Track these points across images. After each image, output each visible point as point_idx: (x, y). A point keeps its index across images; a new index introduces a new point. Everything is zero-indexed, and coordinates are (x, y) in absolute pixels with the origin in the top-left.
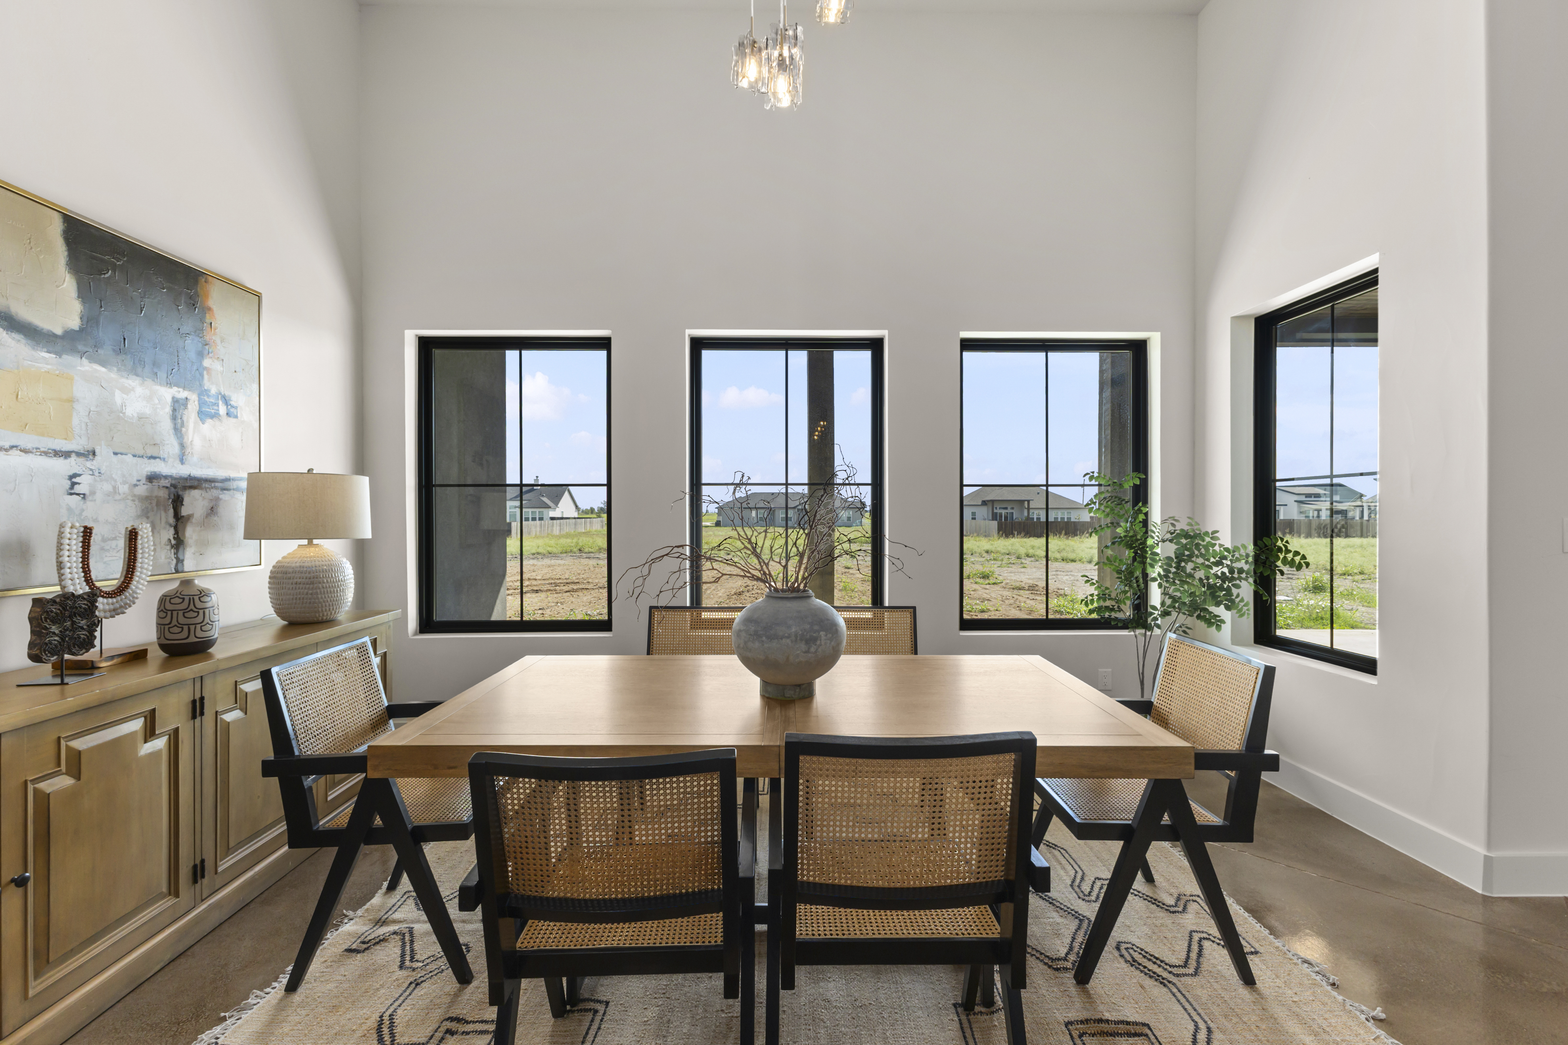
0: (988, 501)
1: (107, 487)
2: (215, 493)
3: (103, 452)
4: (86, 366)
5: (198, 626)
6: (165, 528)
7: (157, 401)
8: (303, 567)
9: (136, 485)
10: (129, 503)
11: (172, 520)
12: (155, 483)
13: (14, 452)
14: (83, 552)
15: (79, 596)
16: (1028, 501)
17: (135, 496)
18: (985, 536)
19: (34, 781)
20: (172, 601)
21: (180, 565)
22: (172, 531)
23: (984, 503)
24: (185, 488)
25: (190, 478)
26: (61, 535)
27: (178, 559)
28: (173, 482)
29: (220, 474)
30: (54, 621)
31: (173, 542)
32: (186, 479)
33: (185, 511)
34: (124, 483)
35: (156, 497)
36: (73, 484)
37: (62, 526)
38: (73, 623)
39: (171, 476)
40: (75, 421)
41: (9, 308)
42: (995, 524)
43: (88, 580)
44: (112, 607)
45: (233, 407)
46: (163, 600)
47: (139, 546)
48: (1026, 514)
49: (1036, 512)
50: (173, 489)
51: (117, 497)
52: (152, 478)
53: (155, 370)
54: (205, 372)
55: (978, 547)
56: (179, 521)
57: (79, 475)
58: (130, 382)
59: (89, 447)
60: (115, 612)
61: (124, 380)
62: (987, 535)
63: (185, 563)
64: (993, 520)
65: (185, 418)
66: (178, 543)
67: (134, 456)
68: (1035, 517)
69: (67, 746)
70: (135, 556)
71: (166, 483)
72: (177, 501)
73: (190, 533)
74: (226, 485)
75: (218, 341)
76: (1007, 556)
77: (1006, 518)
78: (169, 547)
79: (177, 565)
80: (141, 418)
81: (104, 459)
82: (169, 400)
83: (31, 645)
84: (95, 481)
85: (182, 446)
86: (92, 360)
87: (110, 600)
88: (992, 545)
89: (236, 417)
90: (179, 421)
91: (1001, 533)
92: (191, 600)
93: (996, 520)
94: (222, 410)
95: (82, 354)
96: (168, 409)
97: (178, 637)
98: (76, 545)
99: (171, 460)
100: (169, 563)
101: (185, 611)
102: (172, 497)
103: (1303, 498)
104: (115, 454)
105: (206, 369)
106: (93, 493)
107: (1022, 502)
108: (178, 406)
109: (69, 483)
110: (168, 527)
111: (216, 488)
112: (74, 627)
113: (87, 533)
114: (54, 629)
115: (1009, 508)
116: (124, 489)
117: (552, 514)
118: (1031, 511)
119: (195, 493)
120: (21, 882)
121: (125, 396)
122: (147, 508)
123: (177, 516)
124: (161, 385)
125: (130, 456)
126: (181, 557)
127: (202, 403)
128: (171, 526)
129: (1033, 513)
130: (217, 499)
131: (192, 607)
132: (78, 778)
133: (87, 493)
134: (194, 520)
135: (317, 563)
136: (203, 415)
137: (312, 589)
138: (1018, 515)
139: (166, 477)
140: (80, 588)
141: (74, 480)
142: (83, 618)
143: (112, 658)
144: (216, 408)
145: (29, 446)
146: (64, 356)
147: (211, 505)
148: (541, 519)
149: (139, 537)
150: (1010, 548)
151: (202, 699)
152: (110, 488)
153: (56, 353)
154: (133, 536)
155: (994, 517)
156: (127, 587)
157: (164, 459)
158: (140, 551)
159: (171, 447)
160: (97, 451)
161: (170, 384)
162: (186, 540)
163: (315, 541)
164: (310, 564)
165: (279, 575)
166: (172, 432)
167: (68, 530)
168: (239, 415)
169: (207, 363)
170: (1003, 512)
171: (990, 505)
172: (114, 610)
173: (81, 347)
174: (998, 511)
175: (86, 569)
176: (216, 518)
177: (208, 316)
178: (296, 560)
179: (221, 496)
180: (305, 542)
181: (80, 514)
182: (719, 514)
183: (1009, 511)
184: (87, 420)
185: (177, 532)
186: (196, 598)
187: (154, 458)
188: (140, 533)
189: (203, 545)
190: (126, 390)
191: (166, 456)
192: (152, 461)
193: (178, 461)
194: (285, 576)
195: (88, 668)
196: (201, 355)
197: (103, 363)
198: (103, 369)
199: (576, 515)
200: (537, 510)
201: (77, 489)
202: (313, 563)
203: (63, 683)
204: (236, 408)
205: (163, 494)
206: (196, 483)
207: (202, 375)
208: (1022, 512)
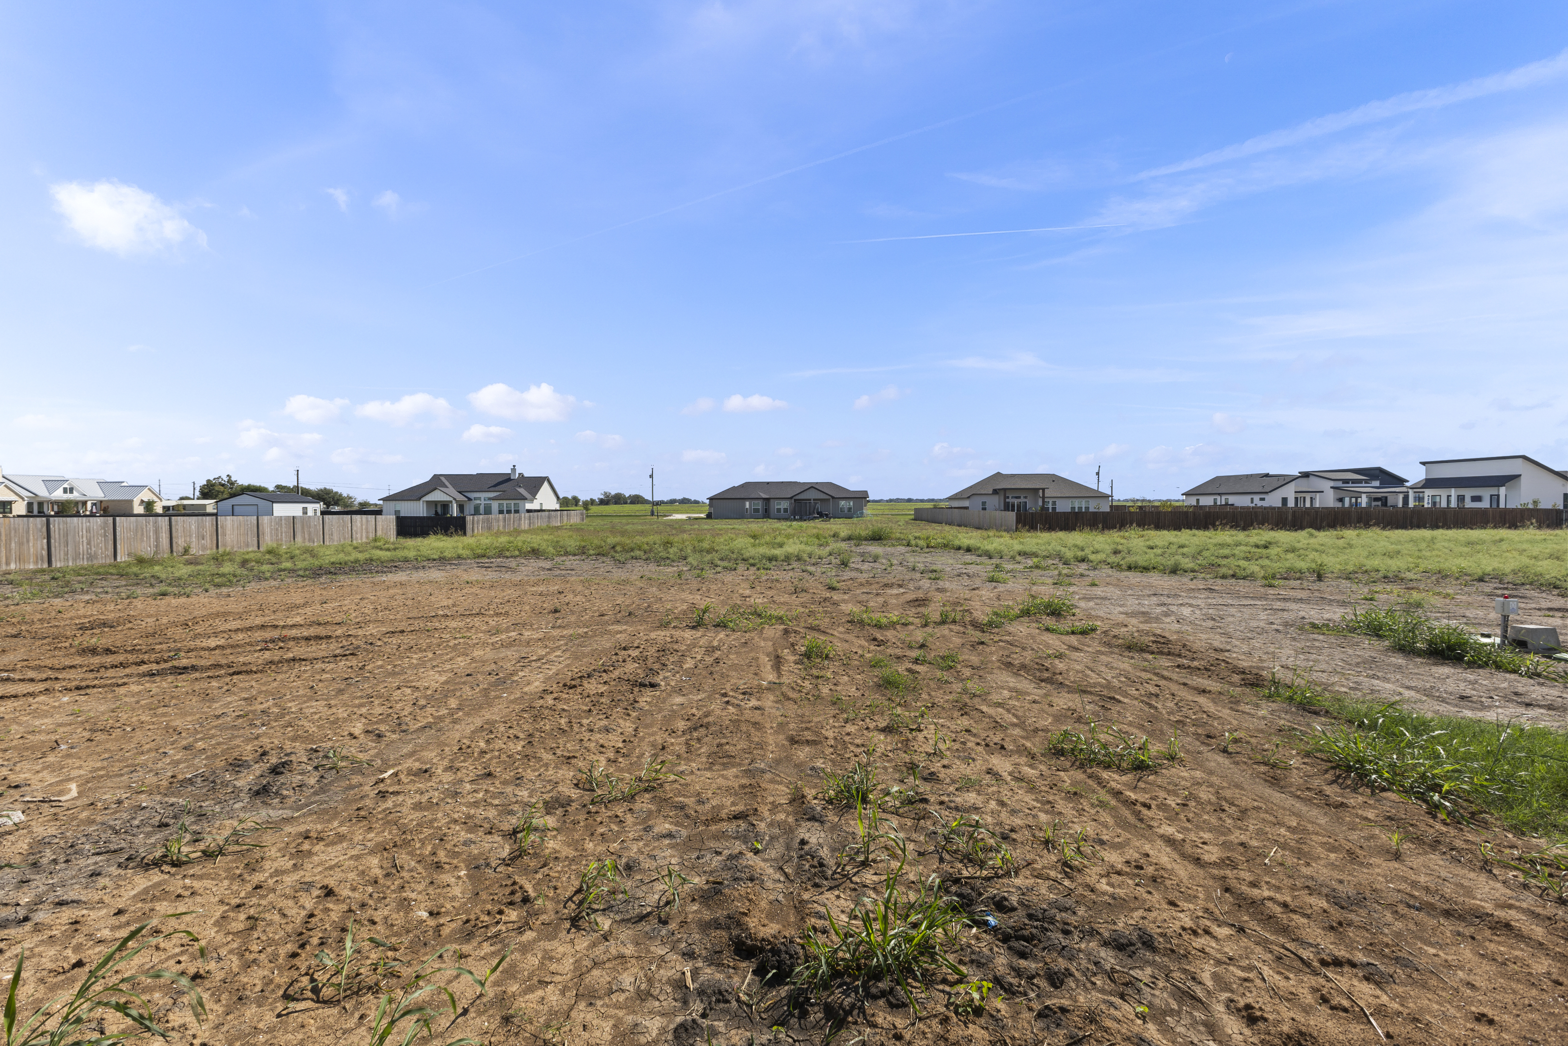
0: (999, 489)
16: (1043, 490)
18: (1007, 531)
23: (995, 492)
42: (1012, 515)
48: (1040, 503)
49: (1051, 501)
62: (1009, 530)
64: (1006, 510)
68: (1050, 506)
77: (1018, 508)
91: (1020, 525)
103: (1340, 484)
107: (1037, 490)
115: (1022, 497)
117: (529, 506)
118: (1046, 500)
129: (1049, 502)
138: (1034, 505)
148: (517, 511)
155: (1009, 508)
170: (1016, 501)
171: (1002, 493)
174: (1010, 500)
182: (710, 505)
183: (1022, 500)
199: (557, 507)
200: (512, 502)
208: (1036, 502)
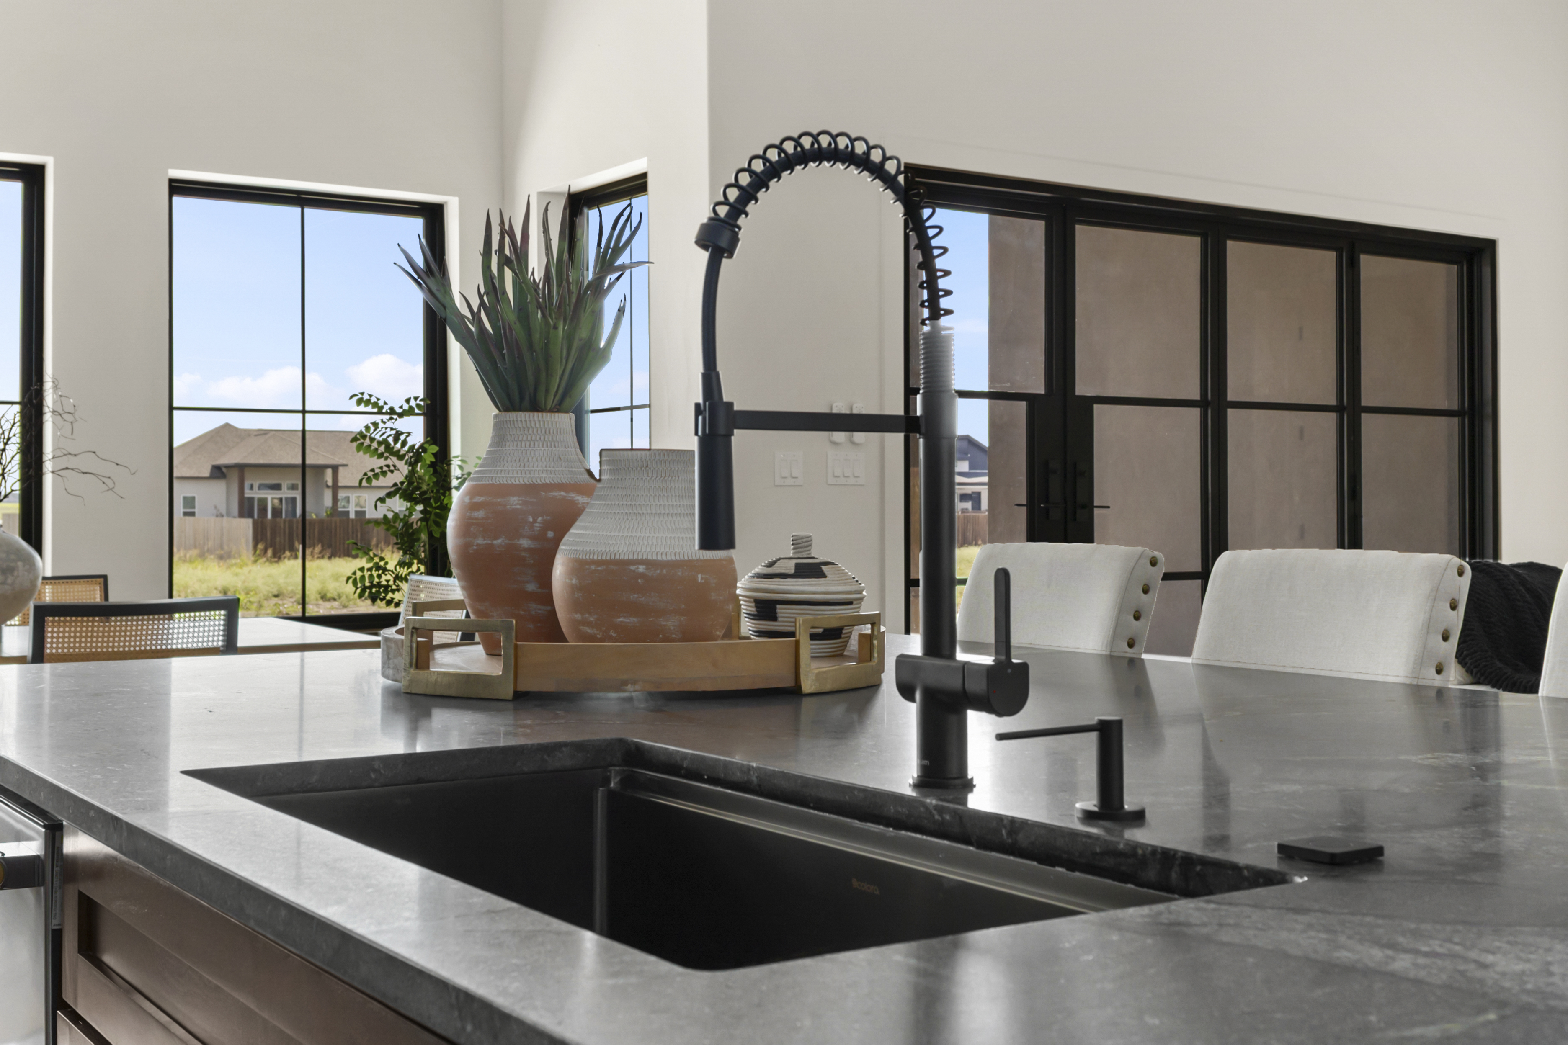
0: (228, 467)
16: (335, 468)
18: (221, 558)
23: (219, 472)
42: (247, 524)
48: (328, 501)
49: (353, 496)
55: (201, 581)
62: (224, 557)
64: (242, 515)
76: (275, 600)
77: (277, 512)
88: (237, 575)
91: (260, 546)
93: (250, 515)
107: (319, 469)
115: (284, 487)
118: (342, 494)
129: (348, 500)
138: (308, 505)
150: (281, 581)
155: (246, 508)
170: (271, 497)
171: (234, 476)
174: (255, 492)
183: (285, 492)
208: (318, 495)
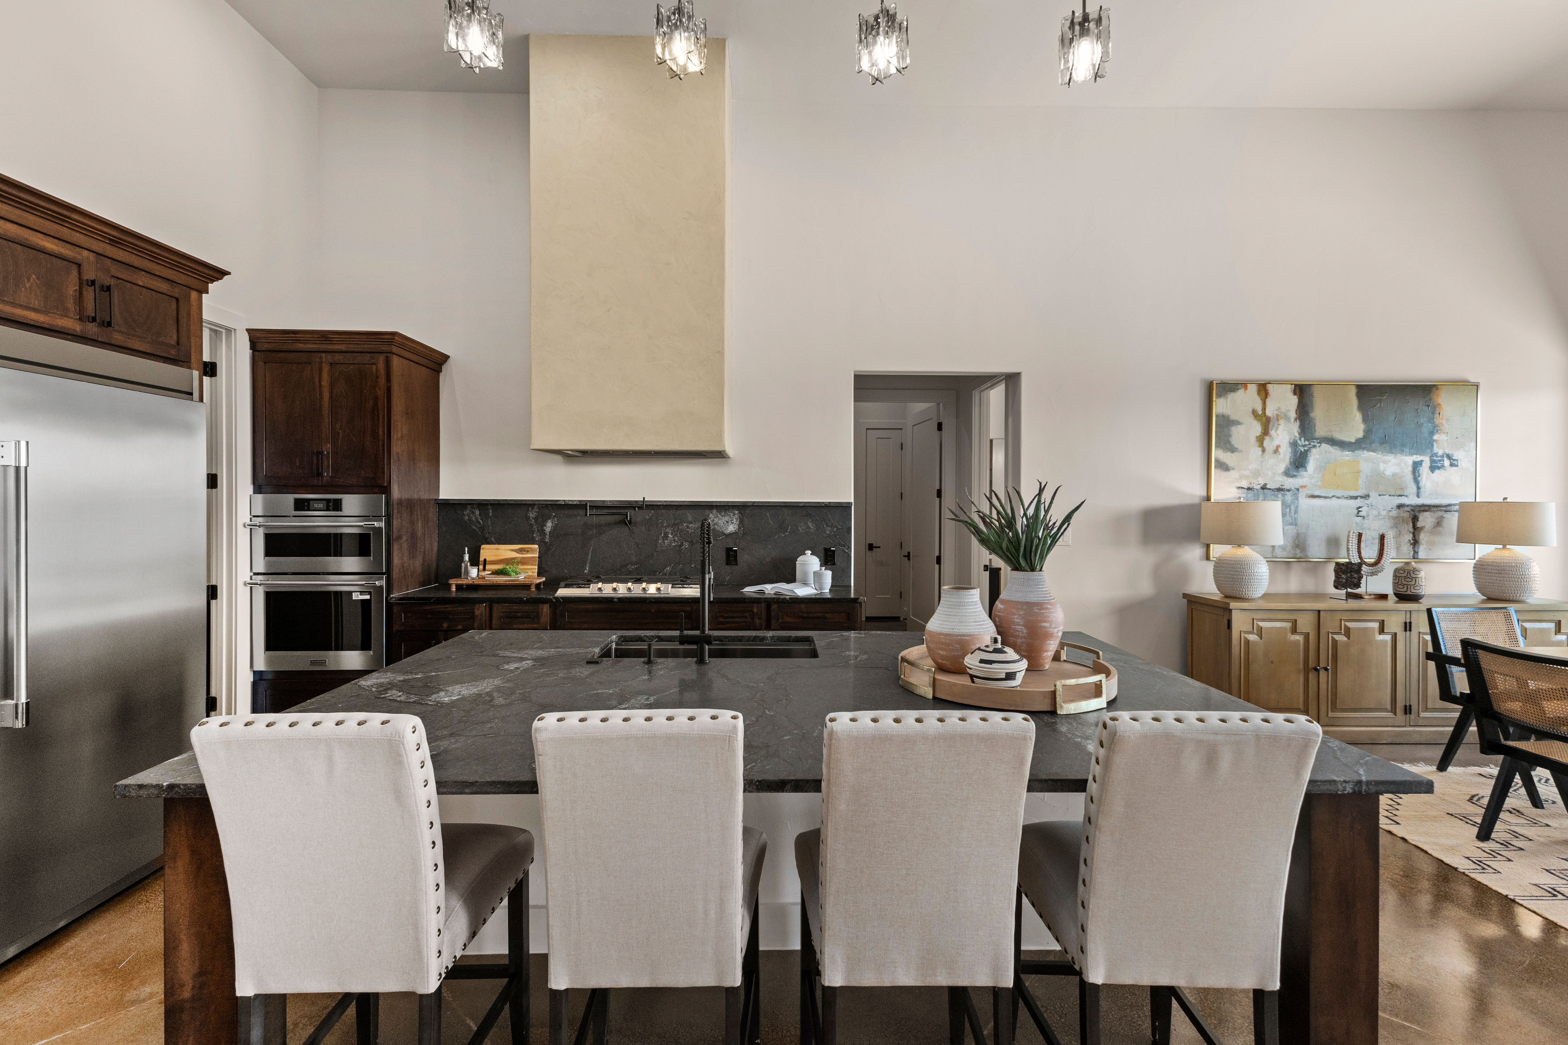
1: (1375, 512)
2: (1440, 514)
3: (1373, 495)
4: (1366, 454)
5: (1412, 586)
6: (1407, 534)
7: (1403, 465)
8: (1494, 562)
9: (1391, 511)
10: (1387, 520)
11: (1411, 530)
12: (1402, 509)
13: (1334, 498)
14: (1358, 544)
15: (1354, 564)
17: (1390, 516)
19: (1333, 633)
20: (1400, 572)
21: (1416, 555)
22: (1411, 535)
24: (1420, 511)
25: (1423, 506)
26: (1348, 536)
27: (1414, 551)
28: (1412, 508)
29: (1445, 502)
30: (1343, 573)
31: (1412, 542)
32: (1420, 506)
33: (1419, 525)
34: (1384, 510)
35: (1402, 517)
36: (1359, 511)
37: (1349, 532)
38: (1351, 575)
39: (1411, 505)
40: (1360, 482)
41: (1332, 436)
43: (1360, 557)
44: (1371, 571)
45: (1454, 460)
46: (1396, 571)
47: (1386, 543)
50: (1412, 512)
51: (1381, 517)
52: (1400, 506)
53: (1402, 448)
54: (1435, 443)
56: (1416, 530)
57: (1362, 507)
58: (1388, 457)
59: (1366, 493)
60: (1373, 574)
61: (1385, 457)
63: (1419, 554)
65: (1420, 472)
66: (1415, 542)
67: (1390, 496)
69: (1345, 624)
70: (1383, 548)
71: (1408, 509)
72: (1415, 519)
73: (1423, 537)
74: (1449, 508)
75: (1444, 422)
78: (1409, 544)
79: (1414, 555)
80: (1394, 475)
81: (1374, 498)
82: (1411, 463)
83: (1335, 581)
84: (1369, 509)
85: (1418, 488)
86: (1369, 450)
87: (1370, 568)
89: (1457, 466)
90: (1417, 474)
92: (1409, 572)
94: (1447, 462)
95: (1364, 449)
96: (1410, 469)
97: (1402, 590)
98: (1354, 541)
99: (1411, 496)
100: (1409, 553)
101: (1406, 577)
102: (1412, 516)
104: (1380, 495)
105: (1436, 441)
106: (1368, 516)
108: (1416, 465)
109: (1357, 511)
110: (1409, 533)
111: (1441, 511)
112: (1351, 577)
113: (1360, 535)
114: (1343, 576)
116: (1384, 513)
119: (1427, 514)
120: (1326, 669)
121: (1385, 465)
122: (1396, 523)
123: (1415, 527)
124: (1406, 456)
125: (1388, 496)
126: (1417, 551)
127: (1432, 461)
128: (1410, 532)
130: (1442, 517)
131: (1409, 576)
132: (1349, 638)
133: (1365, 515)
134: (1425, 530)
135: (1505, 561)
136: (1433, 469)
137: (1500, 577)
139: (1408, 506)
140: (1356, 560)
141: (1359, 510)
142: (1356, 574)
143: (1370, 595)
144: (1442, 463)
145: (1340, 495)
146: (1356, 452)
147: (1437, 521)
149: (1386, 538)
151: (1410, 623)
152: (1377, 513)
153: (1352, 451)
154: (1382, 538)
156: (1379, 562)
157: (1407, 496)
158: (1386, 545)
159: (1412, 488)
160: (1370, 495)
161: (1412, 455)
162: (1420, 541)
163: (1508, 547)
164: (1499, 561)
165: (1478, 566)
166: (1412, 480)
167: (1351, 534)
168: (1459, 465)
169: (1436, 437)
172: (1372, 573)
173: (1363, 446)
175: (1359, 552)
176: (1440, 529)
177: (1437, 409)
178: (1490, 557)
179: (1444, 516)
180: (1501, 546)
181: (1362, 526)
184: (1365, 480)
185: (1414, 536)
186: (1411, 572)
187: (1401, 496)
188: (1386, 536)
189: (1431, 544)
190: (1385, 462)
191: (1408, 494)
192: (1400, 497)
193: (1416, 497)
194: (1481, 567)
195: (1358, 597)
196: (1432, 433)
197: (1374, 451)
198: (1375, 454)
201: (1361, 514)
202: (1502, 561)
203: (1347, 600)
204: (1457, 460)
205: (1406, 515)
206: (1427, 508)
207: (1432, 445)
